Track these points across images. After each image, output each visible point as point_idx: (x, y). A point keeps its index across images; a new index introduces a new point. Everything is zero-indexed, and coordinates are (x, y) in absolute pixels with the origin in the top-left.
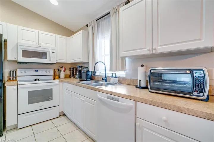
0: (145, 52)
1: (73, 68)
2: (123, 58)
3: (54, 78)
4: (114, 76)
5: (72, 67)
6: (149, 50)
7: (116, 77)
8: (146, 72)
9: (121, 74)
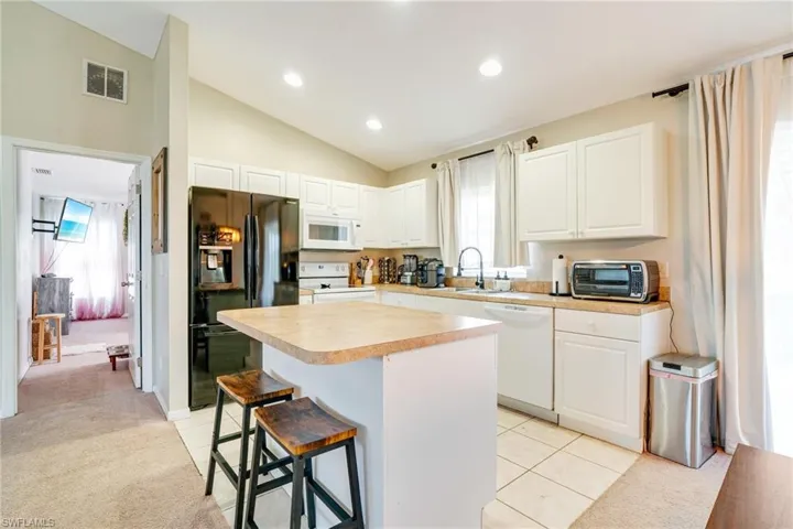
0: (566, 235)
1: (388, 261)
2: (523, 244)
3: (352, 283)
4: (502, 276)
5: (386, 259)
6: (572, 233)
7: (506, 278)
8: (567, 268)
9: (518, 272)
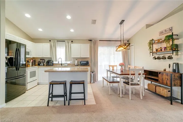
4: (66, 63)
7: (67, 63)
